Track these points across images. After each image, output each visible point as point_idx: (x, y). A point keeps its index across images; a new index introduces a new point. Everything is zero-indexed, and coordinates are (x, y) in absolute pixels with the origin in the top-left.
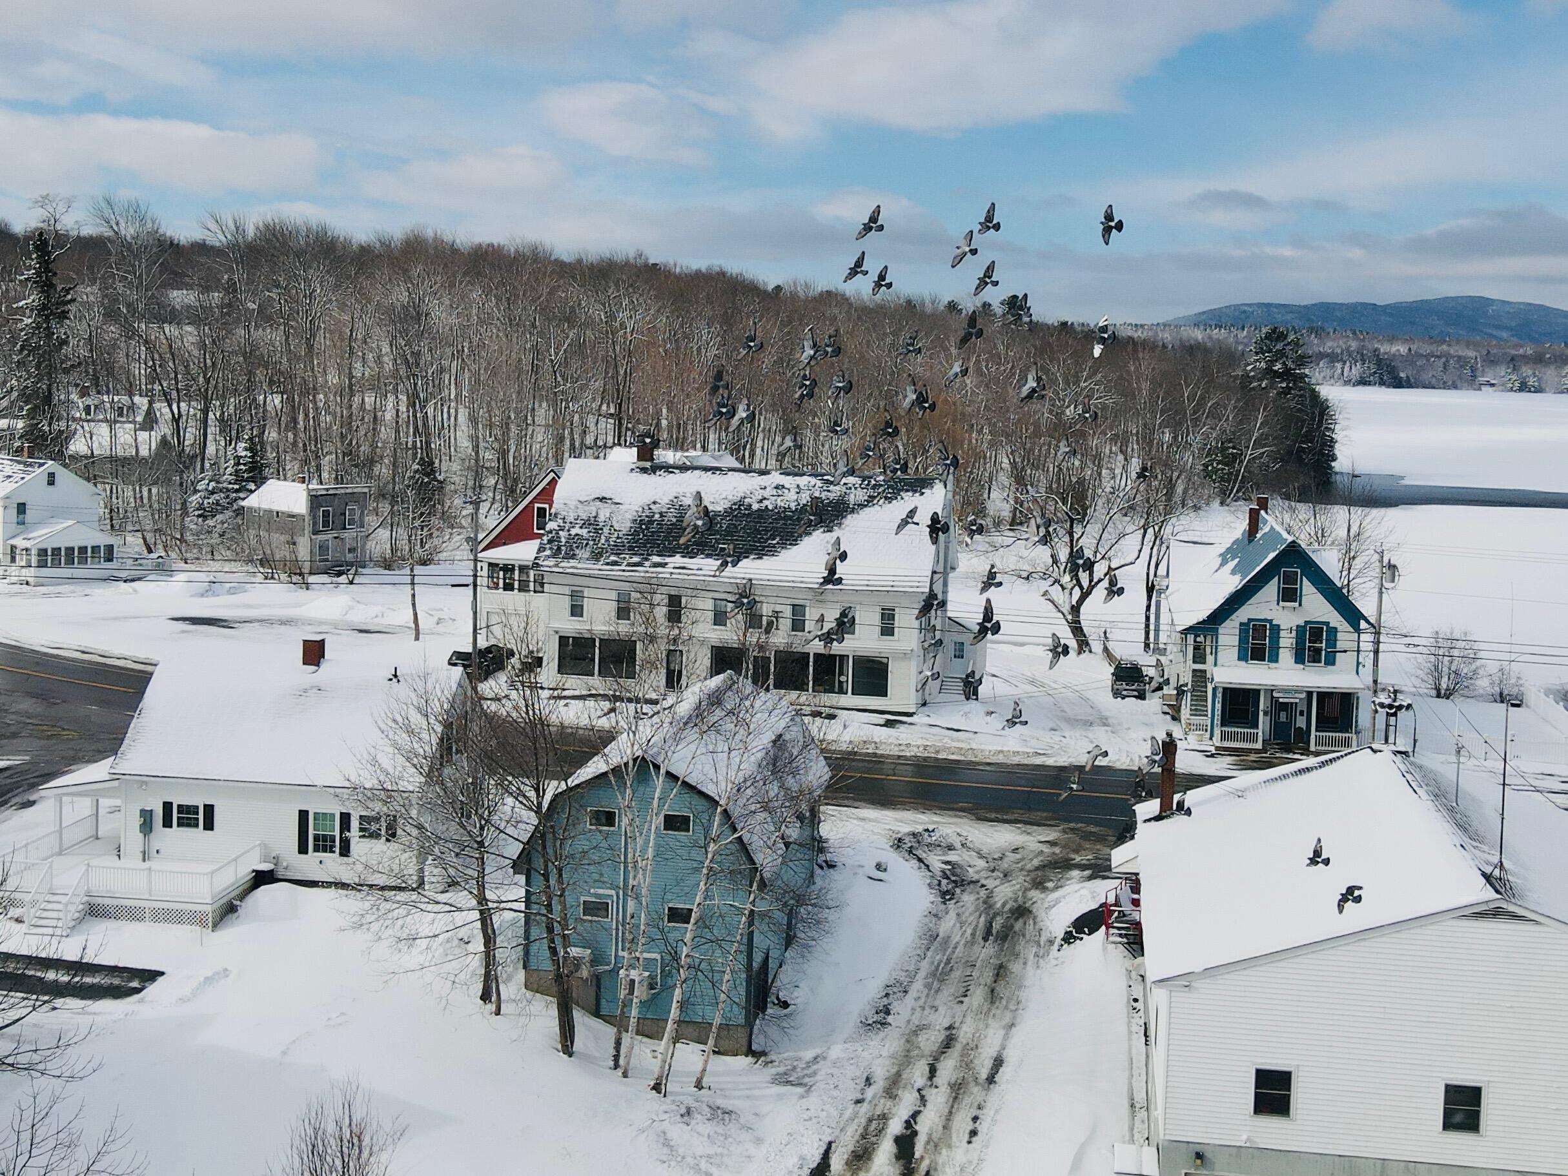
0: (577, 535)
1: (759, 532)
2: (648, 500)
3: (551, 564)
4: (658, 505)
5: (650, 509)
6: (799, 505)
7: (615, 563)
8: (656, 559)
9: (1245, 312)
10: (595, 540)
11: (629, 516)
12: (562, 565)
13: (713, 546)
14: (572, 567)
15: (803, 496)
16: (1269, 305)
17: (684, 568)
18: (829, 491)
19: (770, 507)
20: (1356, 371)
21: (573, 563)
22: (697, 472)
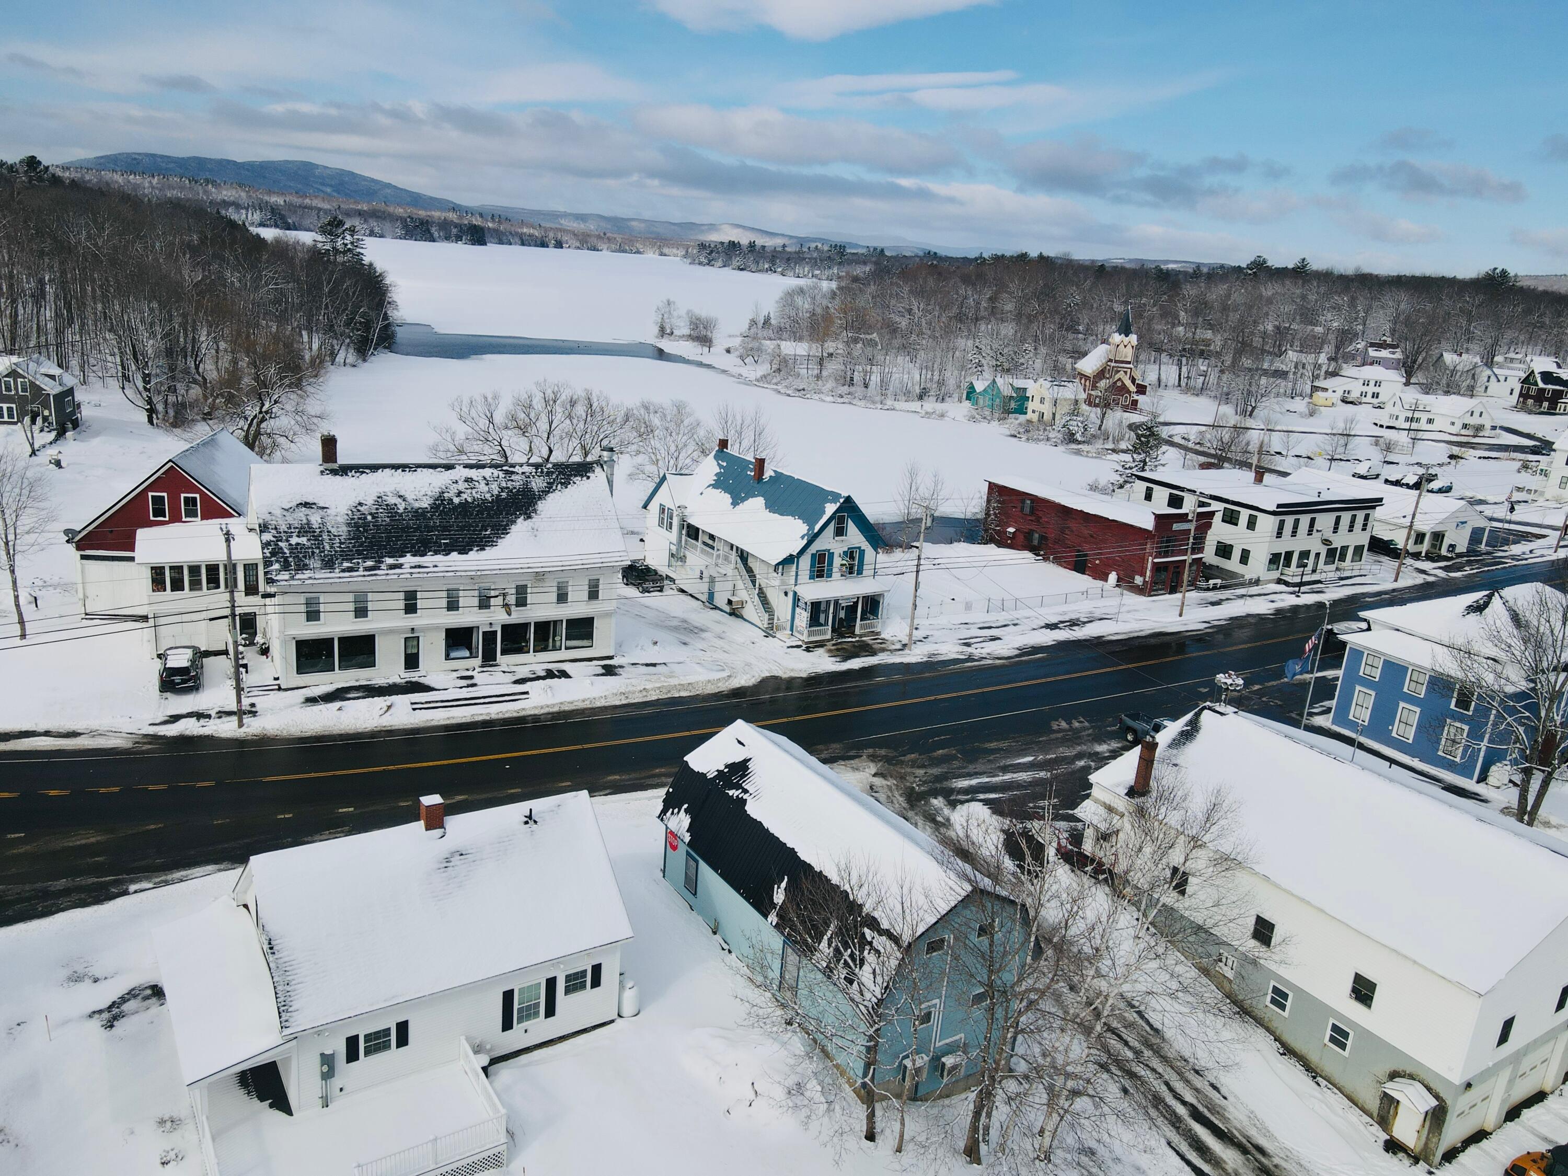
0: (298, 544)
1: (471, 526)
2: (353, 501)
3: (287, 577)
4: (364, 507)
5: (359, 511)
6: (493, 495)
7: (350, 570)
8: (390, 561)
10: (319, 548)
11: (342, 519)
12: (297, 577)
13: (436, 542)
14: (310, 578)
15: (493, 486)
17: (420, 567)
18: (512, 481)
19: (470, 500)
20: (257, 217)
21: (308, 574)
22: (387, 470)
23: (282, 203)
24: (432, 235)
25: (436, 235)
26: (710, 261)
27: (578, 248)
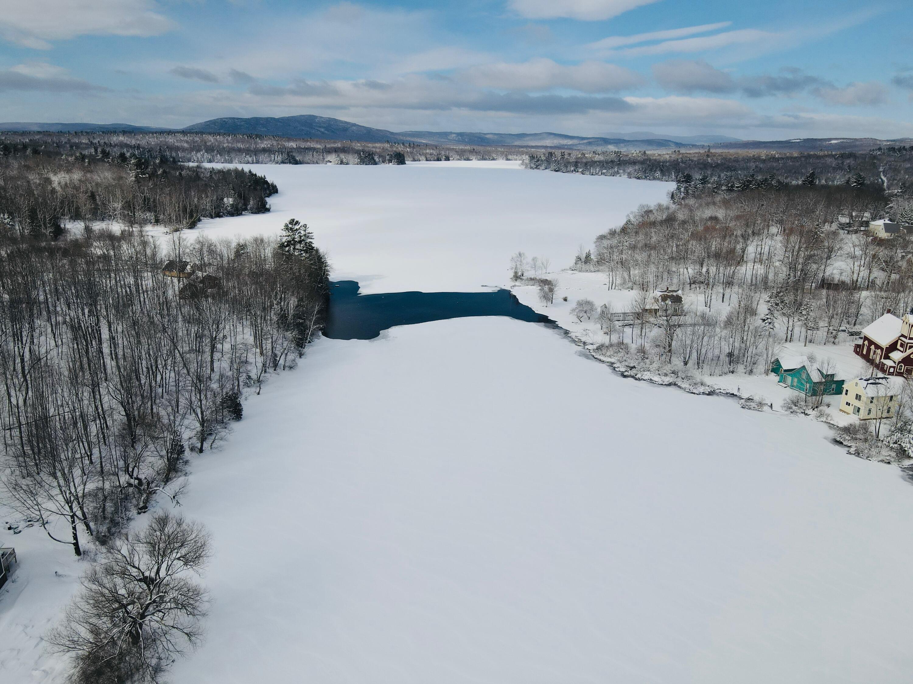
9: (225, 121)
16: (234, 118)
20: (280, 158)
23: (295, 146)
24: (375, 161)
25: (377, 160)
26: (537, 166)
27: (459, 160)
